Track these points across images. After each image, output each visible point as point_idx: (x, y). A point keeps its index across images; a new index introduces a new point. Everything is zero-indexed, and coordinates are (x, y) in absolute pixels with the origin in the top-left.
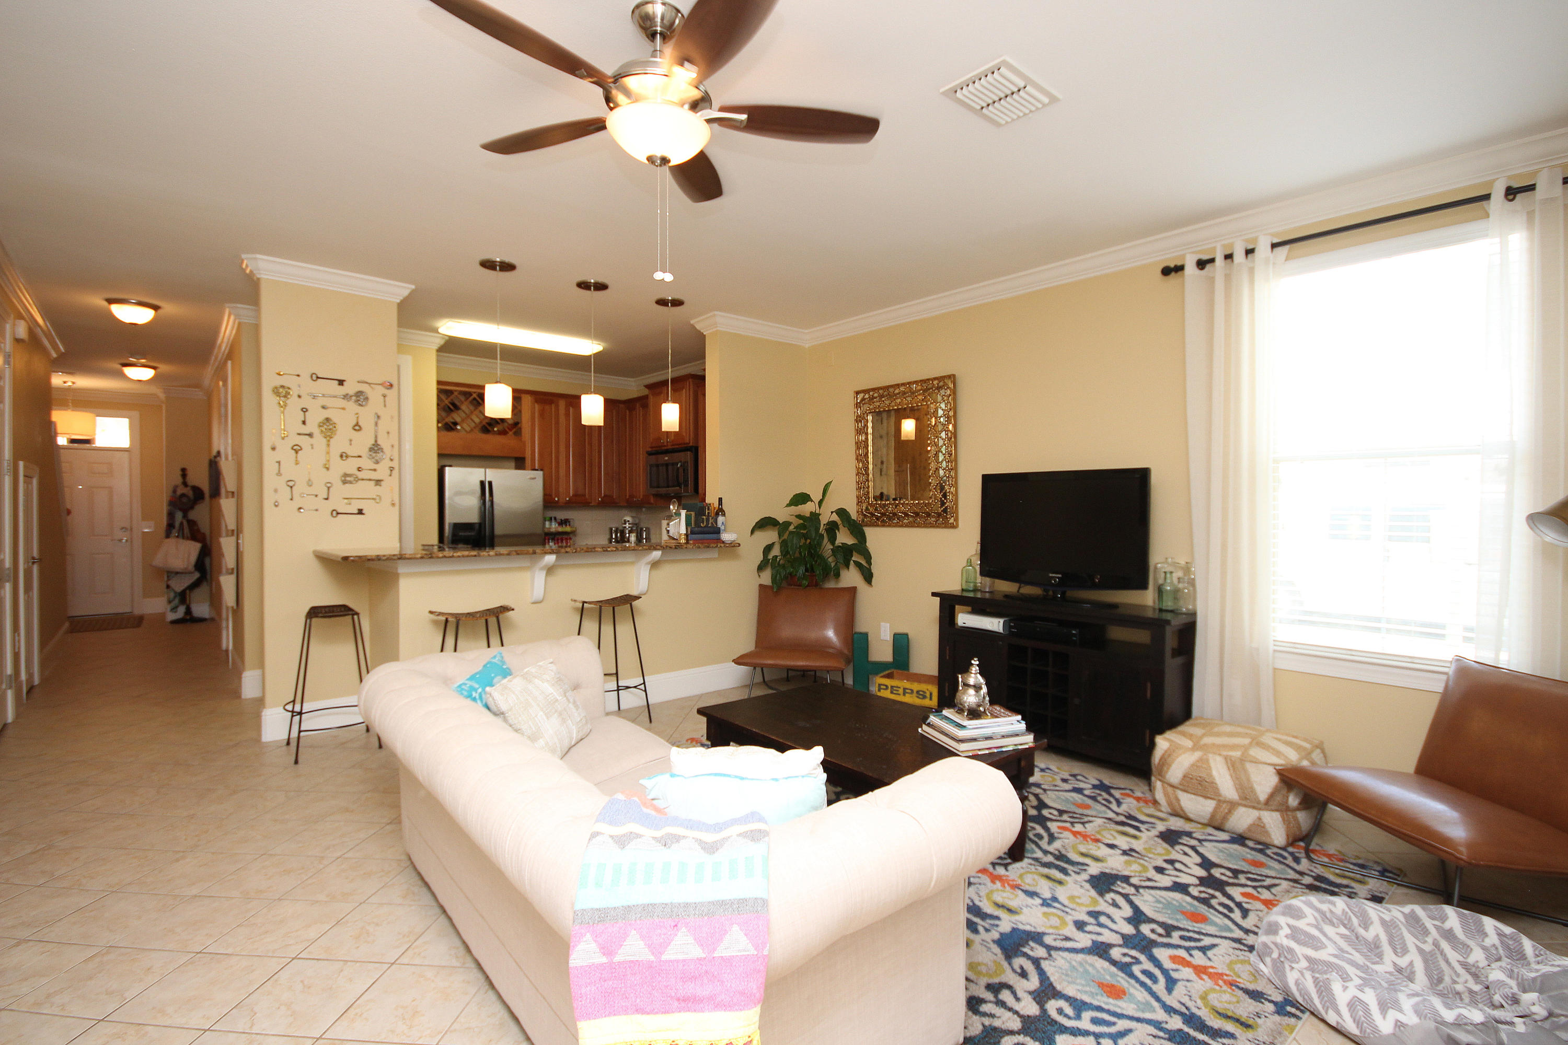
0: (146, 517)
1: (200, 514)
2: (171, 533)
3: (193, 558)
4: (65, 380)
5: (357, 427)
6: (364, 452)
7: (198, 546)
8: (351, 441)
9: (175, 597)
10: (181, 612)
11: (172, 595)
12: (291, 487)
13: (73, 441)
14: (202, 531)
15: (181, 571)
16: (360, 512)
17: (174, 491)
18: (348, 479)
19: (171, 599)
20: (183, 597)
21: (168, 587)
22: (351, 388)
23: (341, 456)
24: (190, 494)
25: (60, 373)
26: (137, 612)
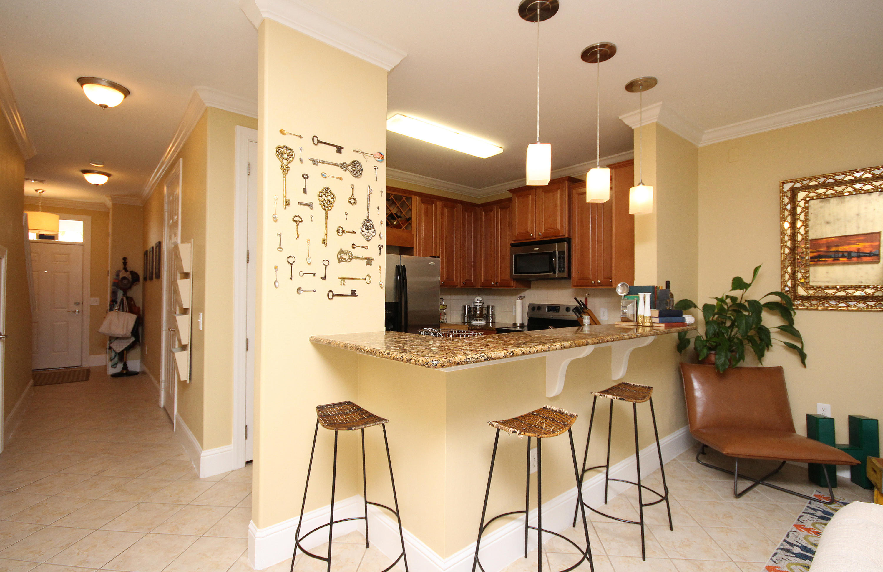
0: (93, 294)
1: (136, 293)
2: (114, 307)
3: (131, 327)
4: (37, 188)
5: (352, 201)
6: (358, 228)
7: (134, 317)
8: (346, 214)
9: (115, 356)
10: (119, 368)
11: (113, 354)
12: (291, 264)
13: (41, 236)
14: (137, 305)
15: (121, 336)
16: (353, 293)
17: (118, 275)
18: (344, 256)
19: (112, 358)
20: (122, 356)
21: (110, 348)
22: (347, 157)
23: (338, 231)
24: (130, 277)
25: (33, 181)
26: (85, 365)
